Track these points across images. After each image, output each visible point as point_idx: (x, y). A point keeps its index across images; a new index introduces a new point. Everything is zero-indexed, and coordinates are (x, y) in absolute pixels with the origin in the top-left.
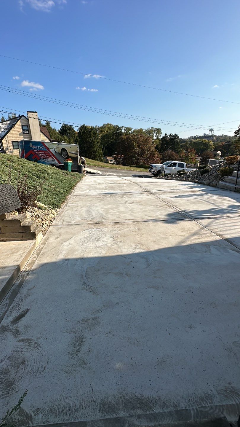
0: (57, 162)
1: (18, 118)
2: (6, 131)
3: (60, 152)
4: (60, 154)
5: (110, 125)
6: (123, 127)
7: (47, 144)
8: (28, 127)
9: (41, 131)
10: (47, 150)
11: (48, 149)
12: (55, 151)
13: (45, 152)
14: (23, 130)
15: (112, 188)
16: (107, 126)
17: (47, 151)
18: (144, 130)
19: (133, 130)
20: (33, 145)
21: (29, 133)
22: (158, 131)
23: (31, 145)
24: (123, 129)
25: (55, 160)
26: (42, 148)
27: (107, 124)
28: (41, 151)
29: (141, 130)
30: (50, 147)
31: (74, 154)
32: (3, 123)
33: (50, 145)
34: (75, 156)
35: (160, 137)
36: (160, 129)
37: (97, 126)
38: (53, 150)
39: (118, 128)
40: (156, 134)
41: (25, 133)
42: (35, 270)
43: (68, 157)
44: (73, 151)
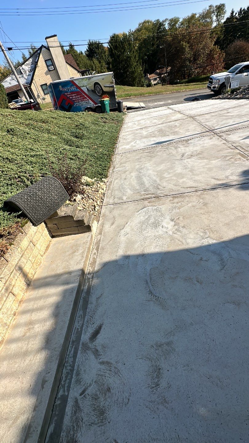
0: (92, 103)
1: (39, 52)
2: (32, 73)
3: (93, 89)
4: (93, 91)
5: (148, 22)
6: (166, 20)
7: (77, 81)
8: (51, 60)
9: (66, 62)
10: (79, 90)
11: (79, 88)
12: (88, 89)
13: (78, 93)
14: (48, 66)
15: (162, 132)
16: (144, 27)
17: (79, 92)
18: (197, 16)
19: (181, 20)
20: (62, 87)
21: (54, 69)
22: (220, 9)
23: (60, 87)
24: (167, 23)
25: (90, 101)
26: (73, 89)
27: (144, 22)
28: (72, 93)
29: (193, 16)
30: (82, 85)
31: (110, 87)
32: (26, 63)
33: (80, 81)
34: (111, 89)
35: (223, 21)
36: (223, 5)
37: (131, 30)
38: (85, 87)
39: (159, 25)
40: (217, 16)
41: (51, 71)
42: (98, 272)
43: (104, 93)
44: (107, 83)
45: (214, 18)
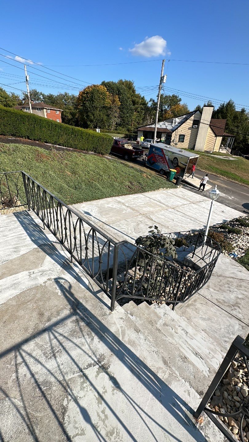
1: (193, 113)
2: (179, 125)
3: (172, 160)
8: (198, 121)
9: (210, 126)
10: (163, 156)
14: (193, 124)
20: (155, 150)
21: (197, 128)
25: (167, 166)
26: (160, 154)
28: (159, 156)
31: (184, 164)
32: (180, 117)
33: (167, 152)
34: (184, 167)
38: (168, 157)
41: (194, 128)
44: (184, 161)
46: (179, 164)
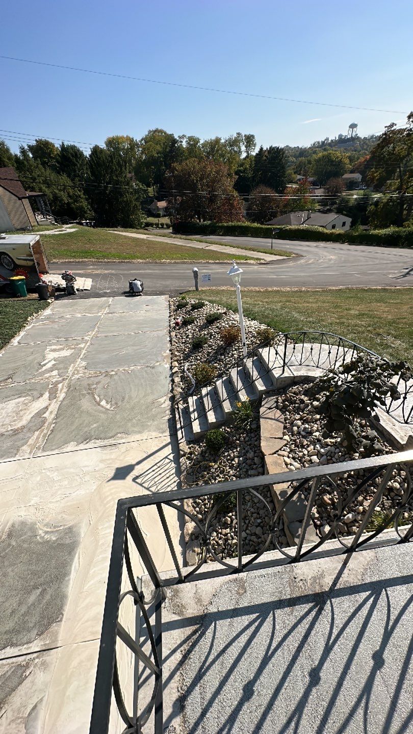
5: (161, 131)
6: (184, 136)
18: (223, 141)
19: (202, 142)
22: (250, 140)
24: (185, 140)
27: (156, 131)
29: (217, 140)
31: (26, 260)
34: (29, 263)
35: (254, 154)
36: (253, 136)
39: (171, 141)
40: (246, 147)
44: (23, 254)
45: (243, 148)
46: (18, 262)
